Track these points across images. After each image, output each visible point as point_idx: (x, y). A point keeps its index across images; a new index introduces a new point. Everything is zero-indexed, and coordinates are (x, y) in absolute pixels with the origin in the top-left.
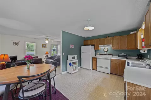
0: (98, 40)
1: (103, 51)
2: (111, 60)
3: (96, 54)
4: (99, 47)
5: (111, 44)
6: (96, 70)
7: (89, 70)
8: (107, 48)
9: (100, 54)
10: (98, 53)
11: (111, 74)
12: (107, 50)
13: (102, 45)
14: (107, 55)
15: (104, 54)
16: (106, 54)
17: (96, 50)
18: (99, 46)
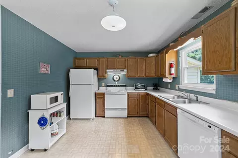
0: (105, 59)
1: (112, 79)
2: (128, 94)
3: (100, 85)
4: (106, 73)
5: (125, 69)
6: (104, 117)
7: (89, 119)
8: (119, 74)
9: (107, 86)
10: (103, 84)
11: (128, 117)
12: (118, 78)
13: (112, 70)
14: (118, 86)
15: (115, 86)
16: (116, 86)
17: (101, 78)
18: (107, 70)
